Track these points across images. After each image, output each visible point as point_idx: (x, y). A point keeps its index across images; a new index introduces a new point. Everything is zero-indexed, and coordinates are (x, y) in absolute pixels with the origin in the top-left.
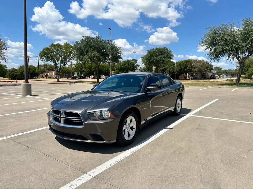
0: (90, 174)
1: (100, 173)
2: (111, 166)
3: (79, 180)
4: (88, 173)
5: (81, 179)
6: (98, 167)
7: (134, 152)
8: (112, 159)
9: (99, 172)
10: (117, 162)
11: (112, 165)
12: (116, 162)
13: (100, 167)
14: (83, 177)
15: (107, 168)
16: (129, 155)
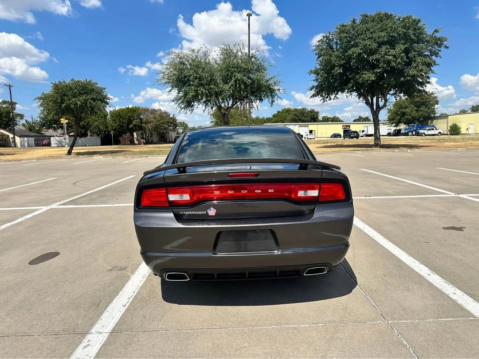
0: (98, 330)
1: (117, 323)
2: (126, 307)
3: (85, 347)
4: (93, 331)
5: (89, 345)
6: (102, 317)
7: (147, 276)
8: (117, 297)
9: (113, 321)
10: (131, 299)
11: (128, 304)
12: (129, 298)
13: (106, 314)
14: (89, 341)
15: (123, 312)
16: (143, 282)
